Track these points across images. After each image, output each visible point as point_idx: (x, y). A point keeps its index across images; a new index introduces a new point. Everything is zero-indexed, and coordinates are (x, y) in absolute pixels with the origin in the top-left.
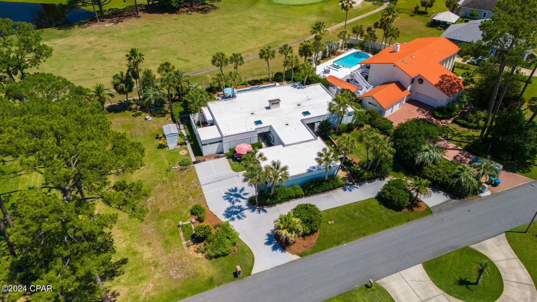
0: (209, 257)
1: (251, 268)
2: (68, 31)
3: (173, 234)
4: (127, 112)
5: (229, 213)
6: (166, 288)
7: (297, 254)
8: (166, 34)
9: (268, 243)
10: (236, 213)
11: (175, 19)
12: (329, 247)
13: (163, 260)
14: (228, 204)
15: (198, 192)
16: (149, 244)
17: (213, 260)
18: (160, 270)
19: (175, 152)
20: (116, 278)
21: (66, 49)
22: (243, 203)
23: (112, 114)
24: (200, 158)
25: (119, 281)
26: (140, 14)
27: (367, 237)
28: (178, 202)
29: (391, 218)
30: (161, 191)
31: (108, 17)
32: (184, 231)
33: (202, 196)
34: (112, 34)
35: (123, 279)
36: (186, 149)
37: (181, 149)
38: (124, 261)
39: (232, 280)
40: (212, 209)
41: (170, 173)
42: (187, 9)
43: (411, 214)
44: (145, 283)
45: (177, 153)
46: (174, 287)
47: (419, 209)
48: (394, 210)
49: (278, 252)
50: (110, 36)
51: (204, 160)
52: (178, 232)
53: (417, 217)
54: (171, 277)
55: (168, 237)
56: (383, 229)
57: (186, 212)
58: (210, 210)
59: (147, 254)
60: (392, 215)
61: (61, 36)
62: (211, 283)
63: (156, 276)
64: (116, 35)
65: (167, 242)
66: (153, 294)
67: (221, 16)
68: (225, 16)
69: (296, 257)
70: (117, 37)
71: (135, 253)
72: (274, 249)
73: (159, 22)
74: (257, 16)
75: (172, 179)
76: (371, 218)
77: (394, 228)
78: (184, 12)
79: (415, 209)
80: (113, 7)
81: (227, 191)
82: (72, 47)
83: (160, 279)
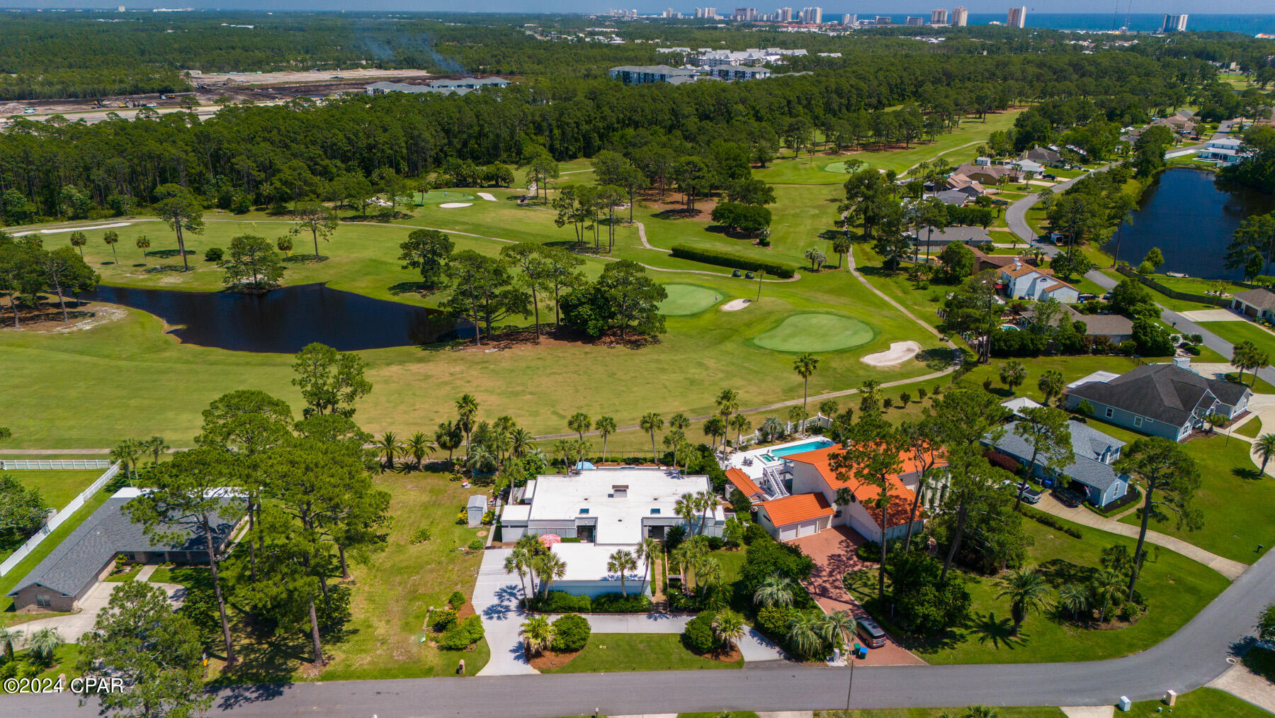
0: (442, 648)
1: (479, 670)
2: (434, 353)
3: (417, 617)
4: (446, 473)
5: (490, 612)
6: (382, 666)
7: (539, 669)
8: (560, 374)
9: (513, 651)
10: (499, 612)
11: (587, 353)
12: (582, 672)
13: (392, 640)
14: (496, 601)
15: (471, 583)
16: (388, 622)
17: (445, 651)
18: (385, 648)
19: (473, 531)
20: (339, 644)
21: (418, 380)
22: (513, 604)
23: (429, 473)
24: (497, 544)
25: (340, 648)
26: (542, 339)
27: (634, 673)
28: (442, 587)
29: (682, 660)
30: (431, 571)
31: (497, 338)
32: (430, 617)
33: (473, 587)
34: (487, 365)
35: (345, 646)
36: (488, 531)
37: (482, 529)
38: (355, 632)
39: (452, 675)
40: (474, 602)
41: (453, 554)
42: (613, 338)
43: (713, 662)
44: (364, 655)
45: (475, 533)
46: (390, 666)
47: (727, 660)
48: (693, 652)
49: (520, 662)
50: (482, 368)
51: (500, 547)
52: (424, 617)
53: (717, 668)
54: (392, 656)
55: (411, 619)
56: (662, 669)
57: (445, 599)
58: (473, 603)
59: (381, 629)
60: (685, 657)
61: (421, 360)
62: (429, 672)
63: (378, 652)
64: (492, 367)
65: (407, 624)
66: (366, 667)
67: (656, 357)
68: (662, 357)
69: (536, 672)
70: (493, 370)
71: (369, 626)
72: (517, 658)
73: (561, 355)
74: (711, 363)
75: (452, 561)
76: (656, 654)
77: (677, 672)
78: (605, 343)
79: (722, 658)
80: (512, 324)
81: (504, 587)
82: (427, 377)
83: (381, 655)
